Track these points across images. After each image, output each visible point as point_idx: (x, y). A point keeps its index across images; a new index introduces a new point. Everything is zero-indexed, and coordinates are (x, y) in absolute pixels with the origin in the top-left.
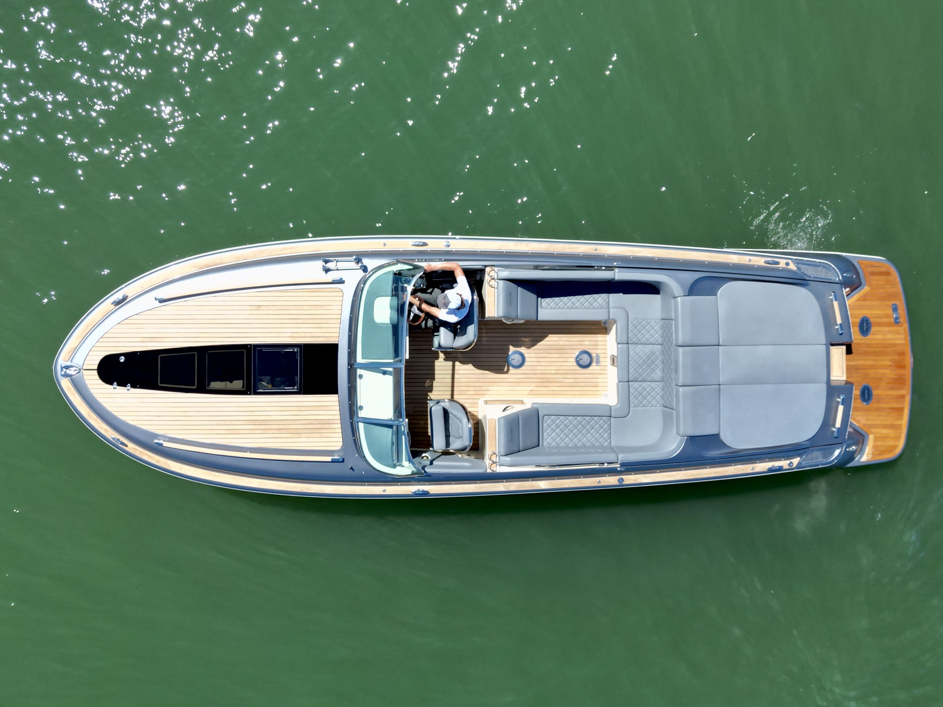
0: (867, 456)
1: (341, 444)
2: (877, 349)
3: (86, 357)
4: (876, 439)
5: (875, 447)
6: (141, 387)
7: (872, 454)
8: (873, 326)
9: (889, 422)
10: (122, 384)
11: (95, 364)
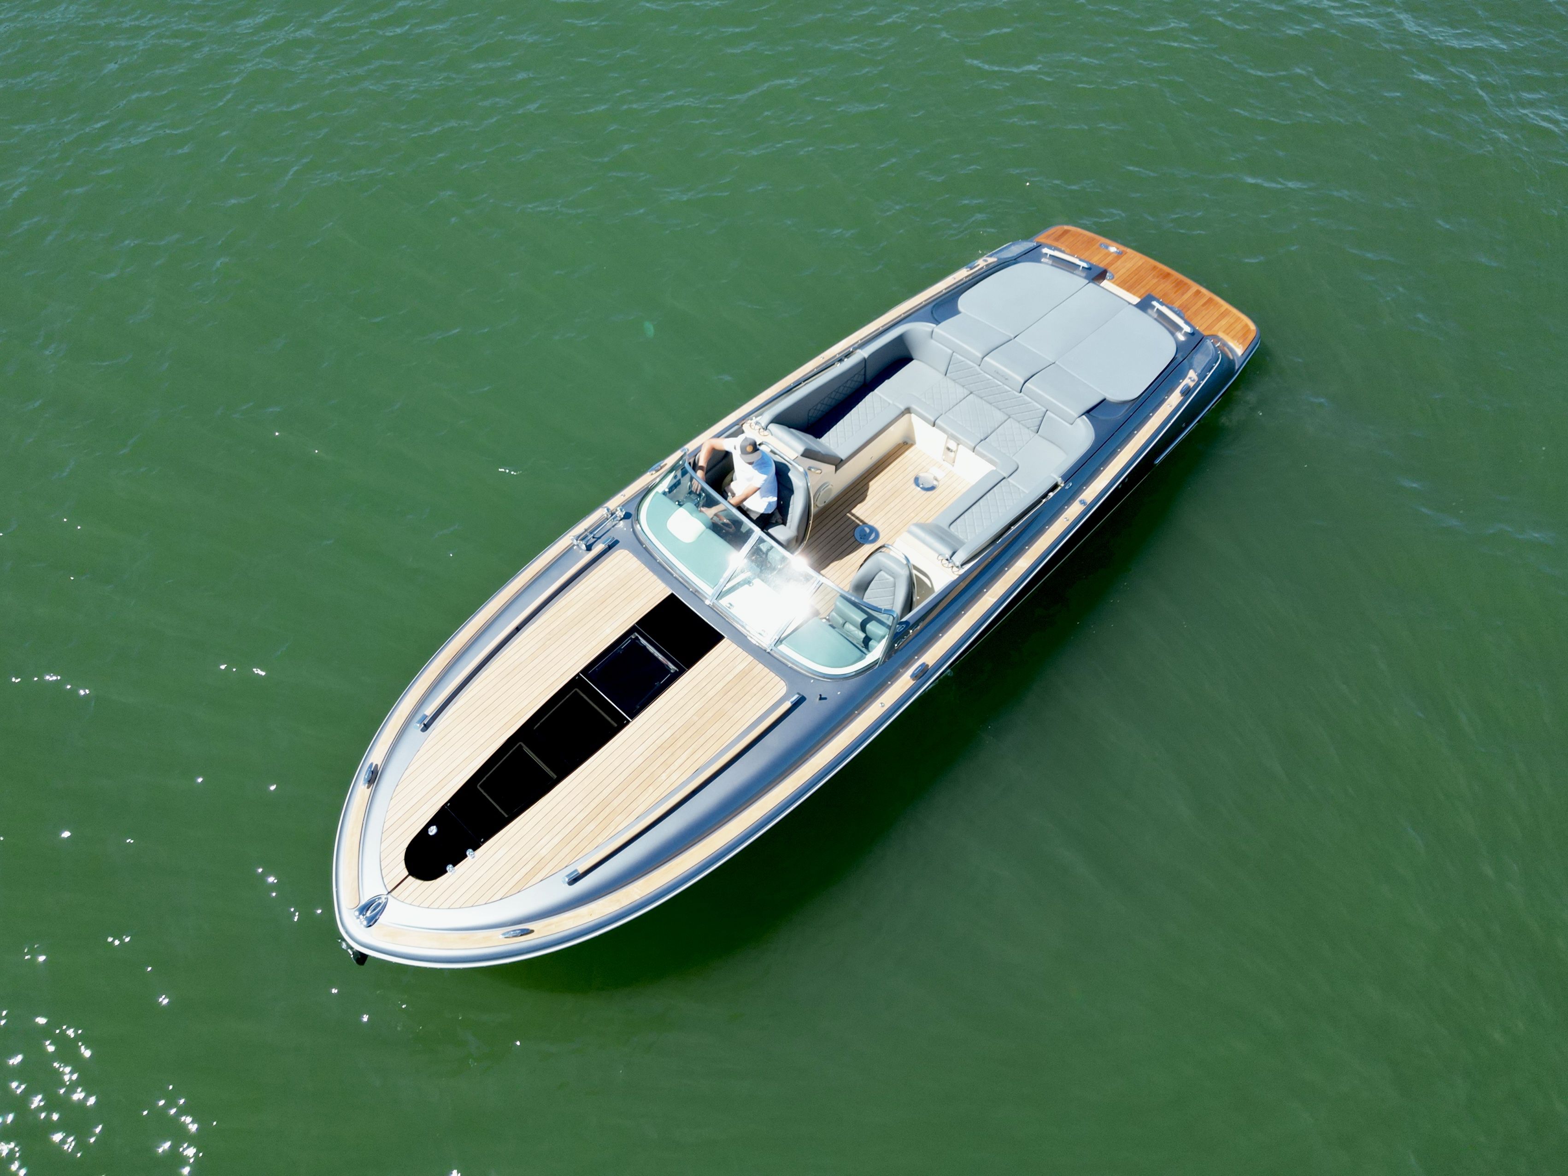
0: (1239, 348)
1: (783, 683)
2: (1134, 279)
3: (382, 875)
4: (1227, 332)
5: (1233, 338)
6: (487, 839)
7: (1240, 344)
8: (1109, 268)
9: (1216, 315)
10: (458, 857)
11: (402, 870)
